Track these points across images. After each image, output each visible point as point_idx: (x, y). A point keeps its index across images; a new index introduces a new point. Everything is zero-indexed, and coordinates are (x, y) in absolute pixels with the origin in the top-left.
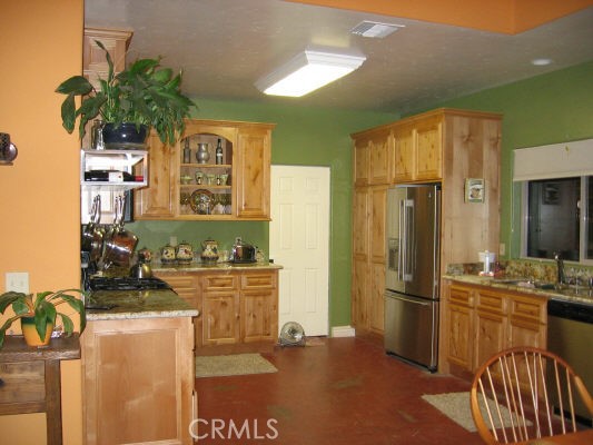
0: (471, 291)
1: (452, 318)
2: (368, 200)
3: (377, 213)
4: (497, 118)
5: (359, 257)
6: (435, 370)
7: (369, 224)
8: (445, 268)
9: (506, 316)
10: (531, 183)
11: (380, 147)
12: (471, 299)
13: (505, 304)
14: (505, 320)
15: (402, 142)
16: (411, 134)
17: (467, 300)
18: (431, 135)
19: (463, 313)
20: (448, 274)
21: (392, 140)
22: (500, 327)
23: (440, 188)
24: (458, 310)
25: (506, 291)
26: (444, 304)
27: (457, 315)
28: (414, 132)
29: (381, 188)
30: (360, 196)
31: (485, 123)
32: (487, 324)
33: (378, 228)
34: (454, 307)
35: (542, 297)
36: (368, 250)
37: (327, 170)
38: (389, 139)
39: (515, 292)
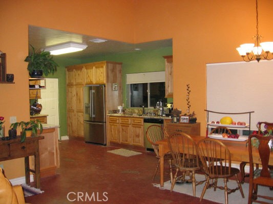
0: (117, 118)
1: (111, 127)
2: (74, 90)
3: (78, 94)
4: (121, 64)
5: (70, 111)
6: (106, 145)
7: (74, 99)
8: (107, 112)
9: (130, 124)
10: (131, 84)
11: (79, 72)
12: (118, 121)
13: (130, 121)
14: (130, 126)
15: (89, 71)
16: (92, 68)
17: (116, 121)
18: (101, 69)
19: (114, 125)
20: (109, 113)
21: (84, 70)
22: (129, 128)
23: (105, 86)
24: (113, 125)
25: (130, 117)
26: (108, 124)
27: (113, 127)
28: (94, 68)
29: (80, 86)
30: (70, 89)
31: (117, 65)
32: (124, 128)
33: (79, 100)
34: (112, 124)
35: (142, 118)
36: (75, 108)
37: (57, 80)
38: (83, 69)
39: (133, 117)
